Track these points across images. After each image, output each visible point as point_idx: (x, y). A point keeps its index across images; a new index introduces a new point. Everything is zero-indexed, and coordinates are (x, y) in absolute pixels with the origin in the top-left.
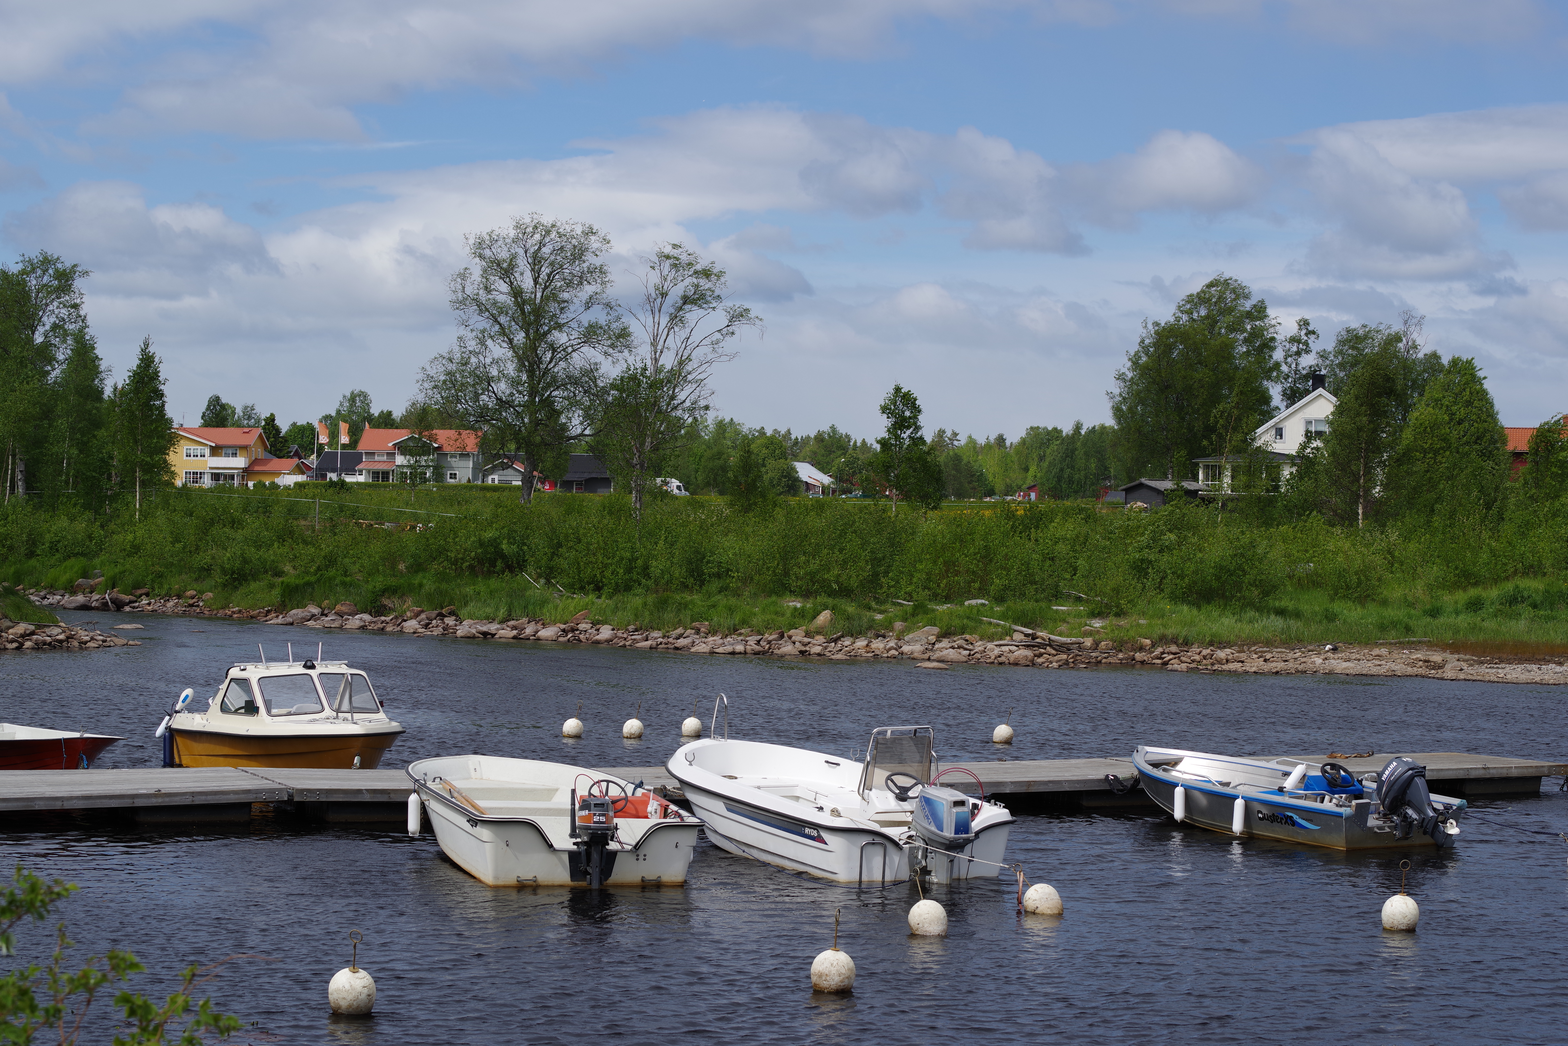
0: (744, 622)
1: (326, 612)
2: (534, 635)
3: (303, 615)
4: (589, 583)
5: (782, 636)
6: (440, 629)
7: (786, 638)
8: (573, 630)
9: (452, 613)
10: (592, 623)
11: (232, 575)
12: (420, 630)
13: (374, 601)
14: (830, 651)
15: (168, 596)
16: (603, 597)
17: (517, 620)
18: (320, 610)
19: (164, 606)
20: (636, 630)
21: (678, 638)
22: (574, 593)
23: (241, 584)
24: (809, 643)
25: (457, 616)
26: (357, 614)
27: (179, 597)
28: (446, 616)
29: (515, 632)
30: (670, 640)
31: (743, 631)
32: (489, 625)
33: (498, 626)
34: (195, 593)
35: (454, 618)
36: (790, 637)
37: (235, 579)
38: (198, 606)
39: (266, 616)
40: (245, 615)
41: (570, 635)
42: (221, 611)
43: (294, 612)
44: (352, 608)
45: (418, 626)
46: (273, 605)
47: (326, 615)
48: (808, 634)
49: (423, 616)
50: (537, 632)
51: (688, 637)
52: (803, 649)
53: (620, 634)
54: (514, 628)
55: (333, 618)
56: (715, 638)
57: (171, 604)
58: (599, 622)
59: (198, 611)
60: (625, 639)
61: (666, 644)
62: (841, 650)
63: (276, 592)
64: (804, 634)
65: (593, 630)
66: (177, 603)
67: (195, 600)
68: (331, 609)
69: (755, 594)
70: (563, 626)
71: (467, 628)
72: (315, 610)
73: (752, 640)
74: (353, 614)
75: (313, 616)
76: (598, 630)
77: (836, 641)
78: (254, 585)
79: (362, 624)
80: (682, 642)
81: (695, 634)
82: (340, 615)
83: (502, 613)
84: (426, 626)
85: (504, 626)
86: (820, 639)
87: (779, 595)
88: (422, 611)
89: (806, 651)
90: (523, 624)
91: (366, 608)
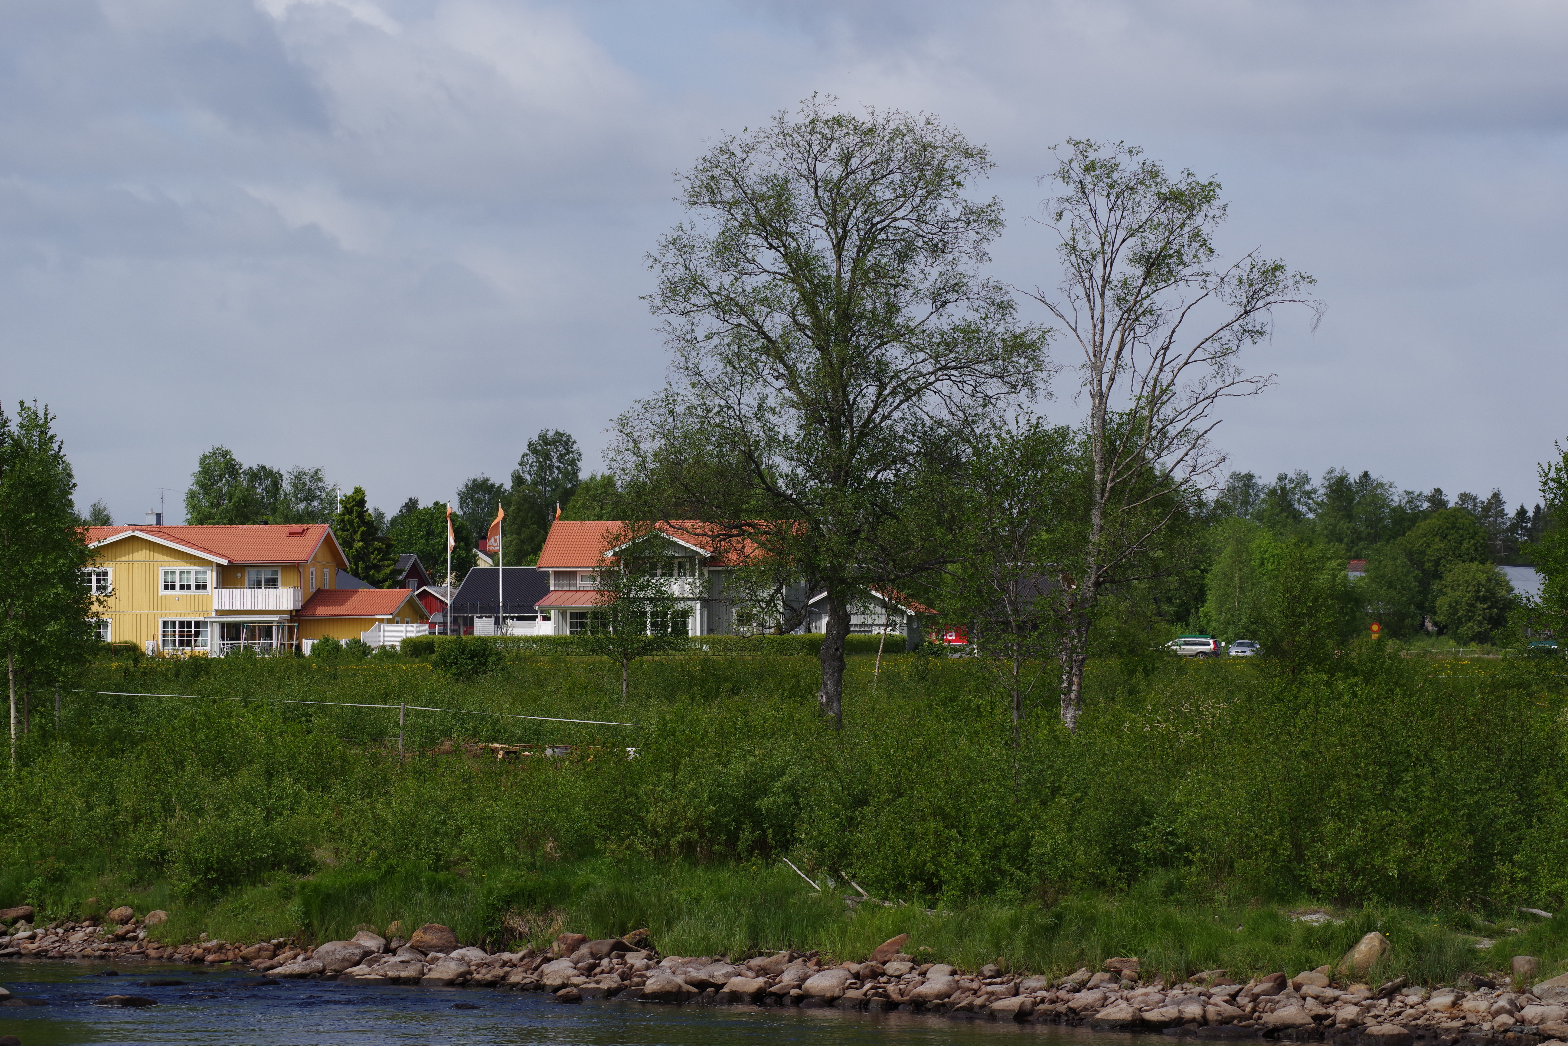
0: (1211, 958)
1: (394, 945)
2: (799, 987)
3: (346, 953)
4: (914, 878)
5: (1281, 985)
6: (615, 976)
7: (1290, 988)
8: (875, 975)
9: (642, 943)
10: (913, 960)
11: (206, 874)
12: (576, 980)
13: (489, 921)
14: (1376, 1017)
15: (73, 921)
16: (941, 905)
17: (769, 955)
18: (382, 941)
19: (64, 940)
20: (998, 974)
21: (1077, 990)
22: (885, 898)
23: (224, 892)
24: (1336, 999)
25: (653, 948)
26: (455, 948)
27: (96, 921)
28: (631, 950)
29: (761, 981)
30: (1062, 994)
31: (1205, 975)
32: (711, 968)
33: (730, 969)
34: (129, 911)
35: (644, 952)
36: (1298, 987)
37: (212, 882)
38: (135, 939)
39: (275, 955)
40: (231, 955)
41: (868, 985)
42: (181, 949)
43: (327, 947)
44: (446, 936)
45: (571, 972)
46: (288, 934)
47: (394, 952)
48: (1334, 982)
49: (584, 950)
50: (804, 979)
51: (1096, 987)
52: (1322, 1011)
53: (965, 982)
54: (761, 971)
55: (406, 957)
56: (1150, 989)
57: (77, 937)
58: (927, 959)
59: (135, 948)
60: (975, 992)
61: (1053, 1002)
62: (1399, 1014)
63: (295, 906)
64: (1326, 981)
65: (915, 974)
66: (91, 935)
67: (128, 927)
68: (404, 937)
69: (1237, 898)
70: (855, 967)
71: (668, 975)
72: (371, 942)
73: (1220, 994)
74: (446, 949)
75: (367, 953)
76: (923, 974)
77: (1390, 994)
78: (251, 894)
79: (463, 969)
80: (1084, 998)
81: (1110, 980)
82: (422, 950)
83: (739, 941)
84: (589, 971)
85: (743, 968)
86: (1359, 991)
87: (1284, 899)
88: (583, 941)
89: (1328, 1016)
90: (779, 963)
91: (474, 935)
